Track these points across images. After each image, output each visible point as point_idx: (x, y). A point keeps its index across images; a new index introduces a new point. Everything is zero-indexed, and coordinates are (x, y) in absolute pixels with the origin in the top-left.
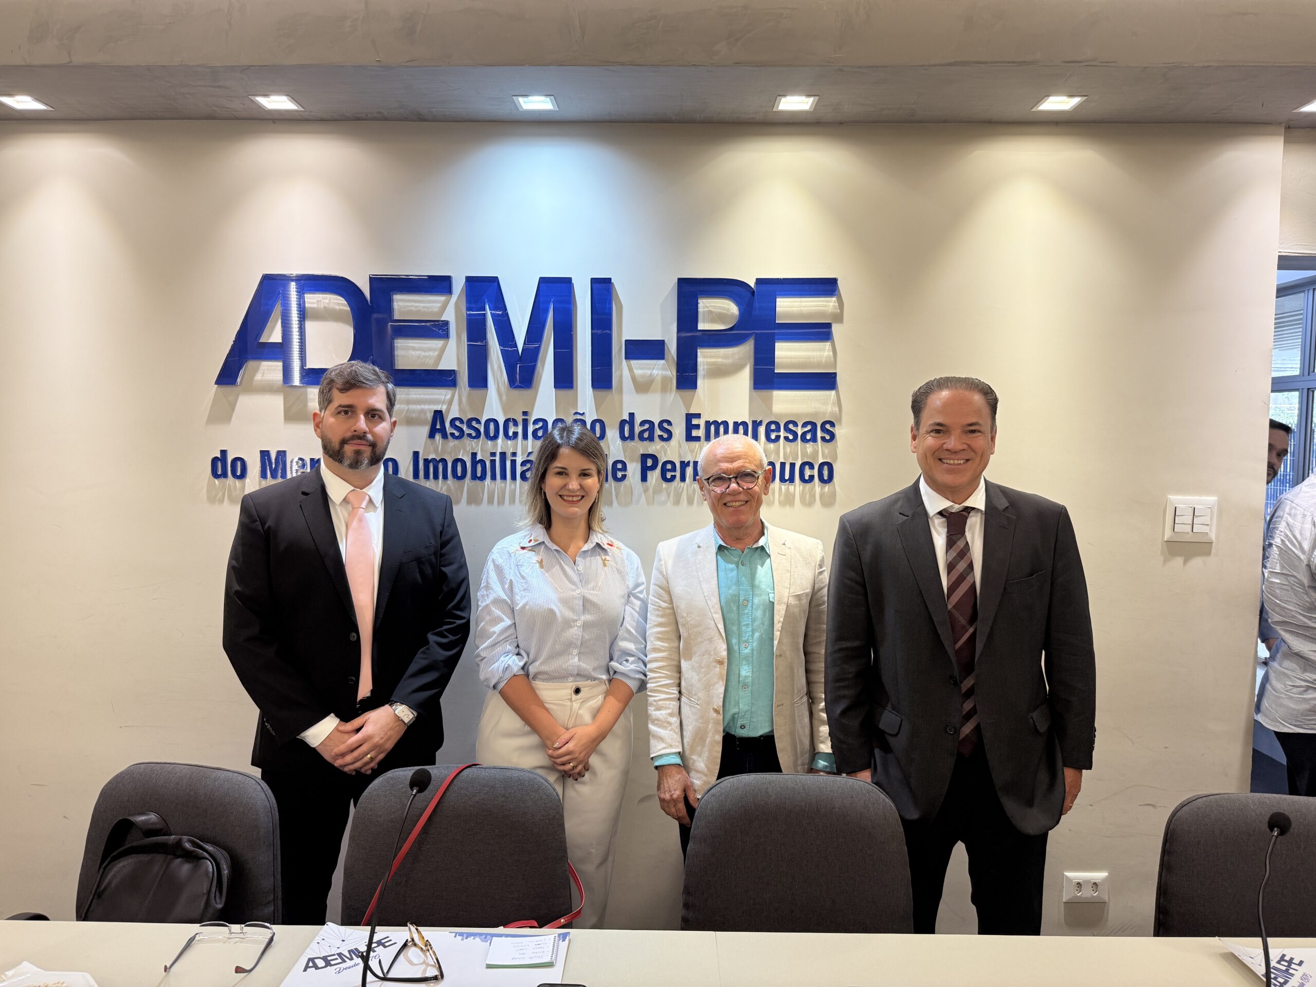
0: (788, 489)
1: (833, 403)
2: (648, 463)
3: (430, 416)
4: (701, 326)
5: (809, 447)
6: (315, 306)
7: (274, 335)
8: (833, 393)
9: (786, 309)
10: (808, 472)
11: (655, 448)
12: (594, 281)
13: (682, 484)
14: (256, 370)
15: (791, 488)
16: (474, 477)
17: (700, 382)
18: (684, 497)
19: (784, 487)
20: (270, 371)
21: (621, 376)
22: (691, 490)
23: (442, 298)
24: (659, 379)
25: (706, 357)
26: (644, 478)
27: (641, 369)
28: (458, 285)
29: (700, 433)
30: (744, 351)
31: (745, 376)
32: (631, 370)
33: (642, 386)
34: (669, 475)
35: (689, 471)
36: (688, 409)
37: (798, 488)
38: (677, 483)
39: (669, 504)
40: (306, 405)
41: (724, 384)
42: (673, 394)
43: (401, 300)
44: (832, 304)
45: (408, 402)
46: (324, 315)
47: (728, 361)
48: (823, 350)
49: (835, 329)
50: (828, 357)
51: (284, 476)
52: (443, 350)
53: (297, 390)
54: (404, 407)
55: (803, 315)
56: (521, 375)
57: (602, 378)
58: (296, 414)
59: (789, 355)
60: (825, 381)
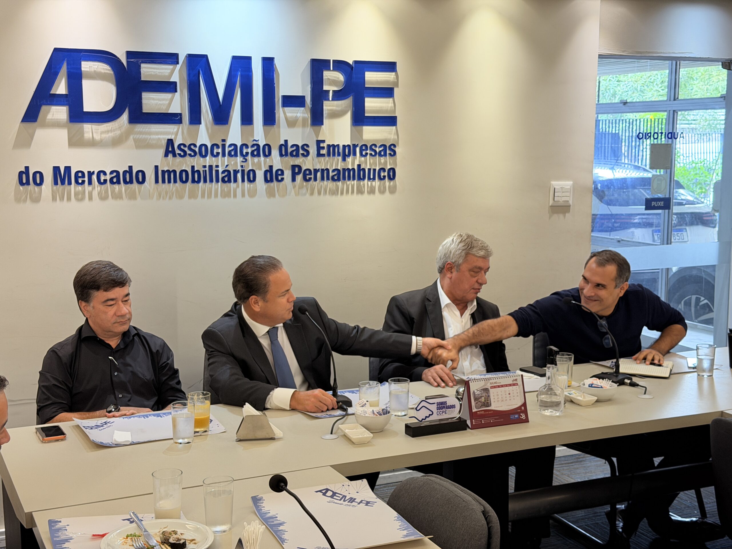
0: (372, 184)
1: (394, 133)
3: (164, 143)
4: (325, 88)
5: (383, 159)
6: (88, 70)
7: (61, 88)
8: (394, 127)
9: (370, 79)
10: (382, 174)
11: (298, 161)
12: (264, 59)
13: (315, 183)
14: (49, 112)
15: (374, 183)
16: (193, 181)
17: (325, 121)
18: (316, 191)
19: (369, 183)
20: (59, 112)
21: (279, 117)
22: (319, 187)
23: (171, 67)
24: (301, 119)
25: (329, 106)
26: (294, 179)
27: (291, 113)
28: (182, 58)
29: (325, 151)
31: (348, 118)
32: (284, 113)
33: (291, 123)
34: (308, 177)
35: (319, 174)
36: (317, 137)
37: (377, 183)
38: (312, 182)
39: (308, 195)
40: (83, 136)
41: (337, 122)
42: (309, 129)
43: (145, 68)
44: (393, 76)
45: (150, 133)
46: (95, 76)
47: (339, 109)
48: (388, 103)
49: (396, 90)
50: (391, 107)
51: (70, 183)
52: (171, 100)
53: (77, 126)
54: (148, 137)
55: (377, 82)
56: (221, 116)
57: (269, 118)
58: (76, 142)
59: (372, 105)
60: (391, 121)
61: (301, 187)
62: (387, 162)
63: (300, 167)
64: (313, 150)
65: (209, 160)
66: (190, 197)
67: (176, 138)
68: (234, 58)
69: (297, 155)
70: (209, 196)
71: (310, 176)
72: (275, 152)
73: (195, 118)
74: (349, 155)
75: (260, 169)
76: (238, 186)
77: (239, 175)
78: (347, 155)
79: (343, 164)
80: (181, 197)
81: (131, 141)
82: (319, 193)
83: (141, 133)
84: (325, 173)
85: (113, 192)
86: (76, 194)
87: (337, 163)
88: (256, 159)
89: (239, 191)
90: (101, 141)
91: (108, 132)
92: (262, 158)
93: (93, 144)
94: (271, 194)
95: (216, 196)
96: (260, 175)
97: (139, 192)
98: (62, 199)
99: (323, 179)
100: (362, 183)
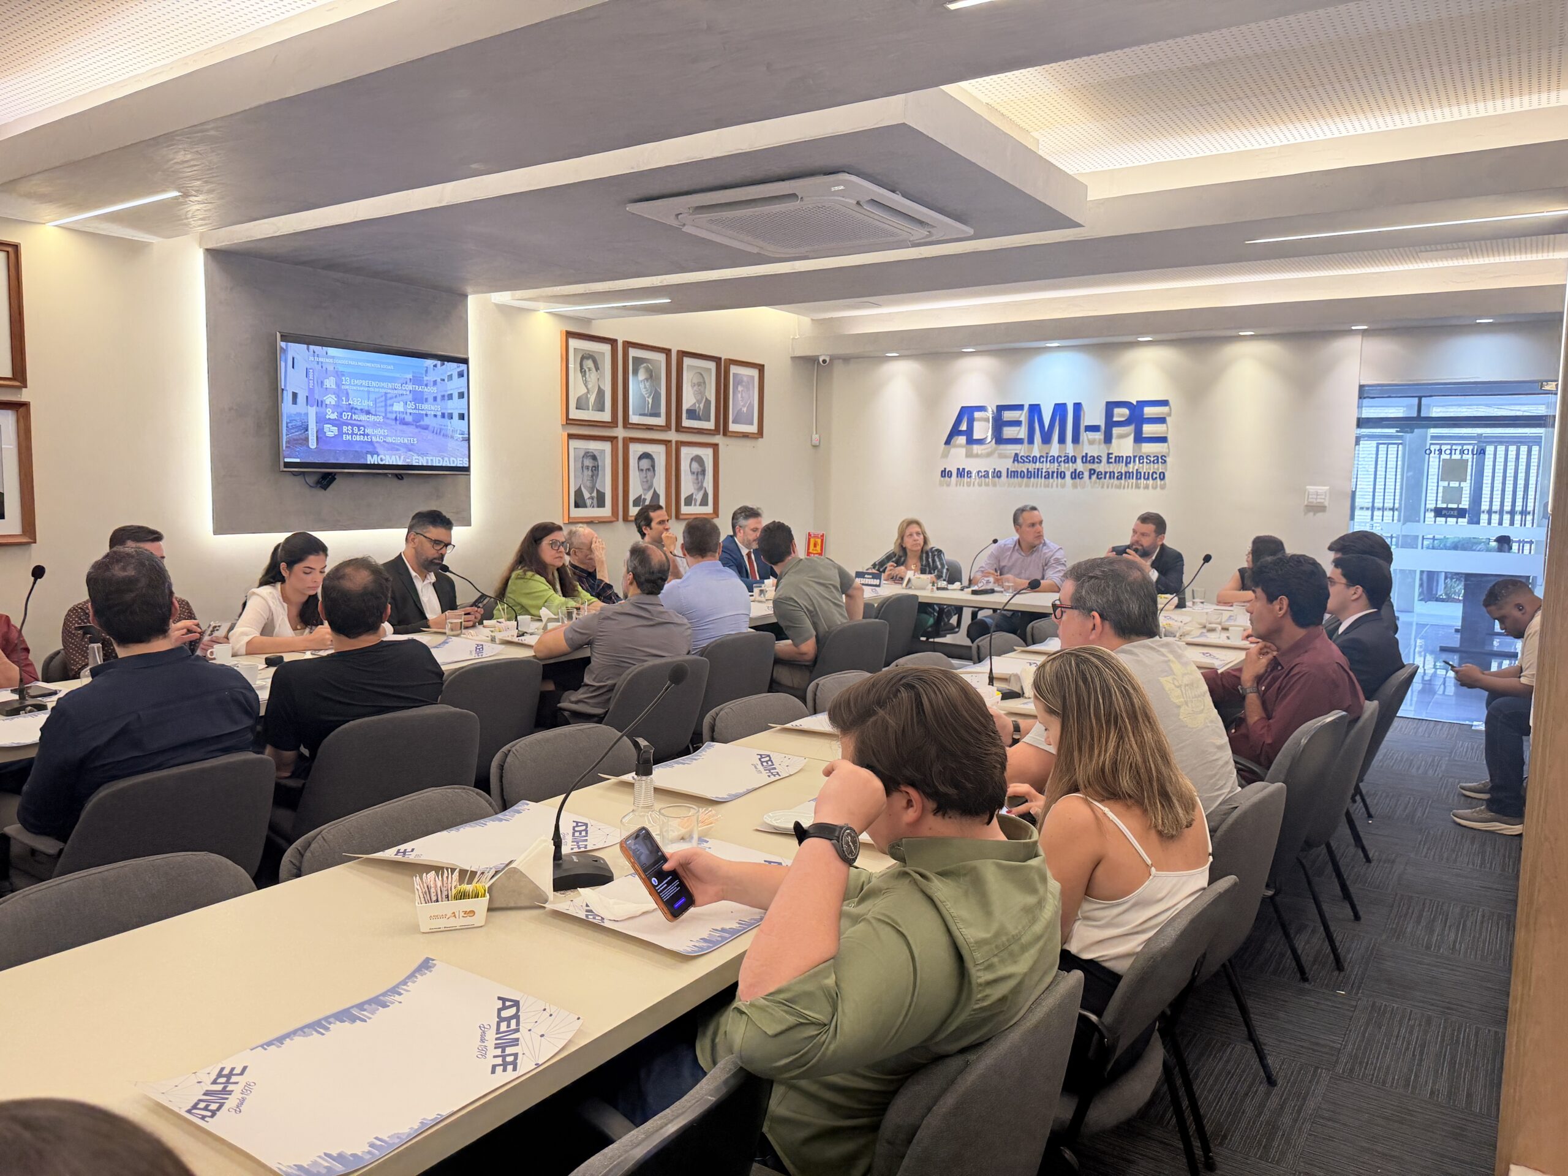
0: (1146, 483)
1: (1166, 448)
2: (1092, 472)
3: (1013, 455)
4: (1115, 419)
5: (1156, 466)
6: (977, 416)
7: (964, 427)
8: (1166, 444)
10: (1155, 476)
11: (1095, 466)
12: (1075, 404)
13: (1105, 480)
14: (957, 439)
15: (1148, 482)
16: (1027, 477)
17: (1114, 441)
18: (1106, 486)
19: (1144, 482)
20: (962, 440)
21: (1083, 439)
22: (1108, 483)
23: (1020, 412)
24: (1098, 440)
25: (1116, 431)
26: (1090, 478)
27: (1092, 436)
28: (1026, 408)
29: (1113, 460)
30: (1130, 429)
33: (1091, 442)
35: (1108, 475)
36: (1109, 451)
37: (1150, 482)
38: (1103, 480)
39: (1100, 488)
40: (973, 452)
41: (1123, 441)
42: (1103, 446)
43: (1005, 413)
44: (1167, 409)
45: (1007, 450)
46: (981, 420)
47: (1125, 432)
48: (1163, 427)
49: (1168, 419)
50: (1165, 430)
51: (964, 477)
52: (1019, 431)
53: (969, 446)
54: (1005, 452)
55: (1155, 414)
56: (1046, 439)
57: (1076, 440)
58: (969, 455)
59: (1148, 429)
60: (1163, 440)
61: (1095, 483)
62: (1160, 468)
63: (1094, 470)
64: (1104, 460)
65: (1038, 465)
66: (1025, 487)
67: (1020, 453)
68: (1056, 405)
69: (1093, 462)
70: (1037, 487)
71: (1102, 476)
72: (1079, 461)
73: (1031, 441)
74: (1130, 463)
75: (1069, 470)
76: (1055, 481)
77: (1055, 475)
78: (1128, 463)
79: (1125, 469)
80: (1020, 486)
81: (996, 455)
82: (1108, 487)
83: (1000, 450)
84: (1112, 475)
85: (985, 482)
86: (967, 483)
87: (1121, 468)
88: (1067, 465)
89: (1055, 483)
90: (981, 454)
91: (984, 449)
92: (1071, 464)
93: (977, 456)
94: (1075, 486)
95: (1040, 487)
96: (1068, 475)
97: (999, 483)
98: (961, 485)
99: (1110, 477)
100: (1139, 482)
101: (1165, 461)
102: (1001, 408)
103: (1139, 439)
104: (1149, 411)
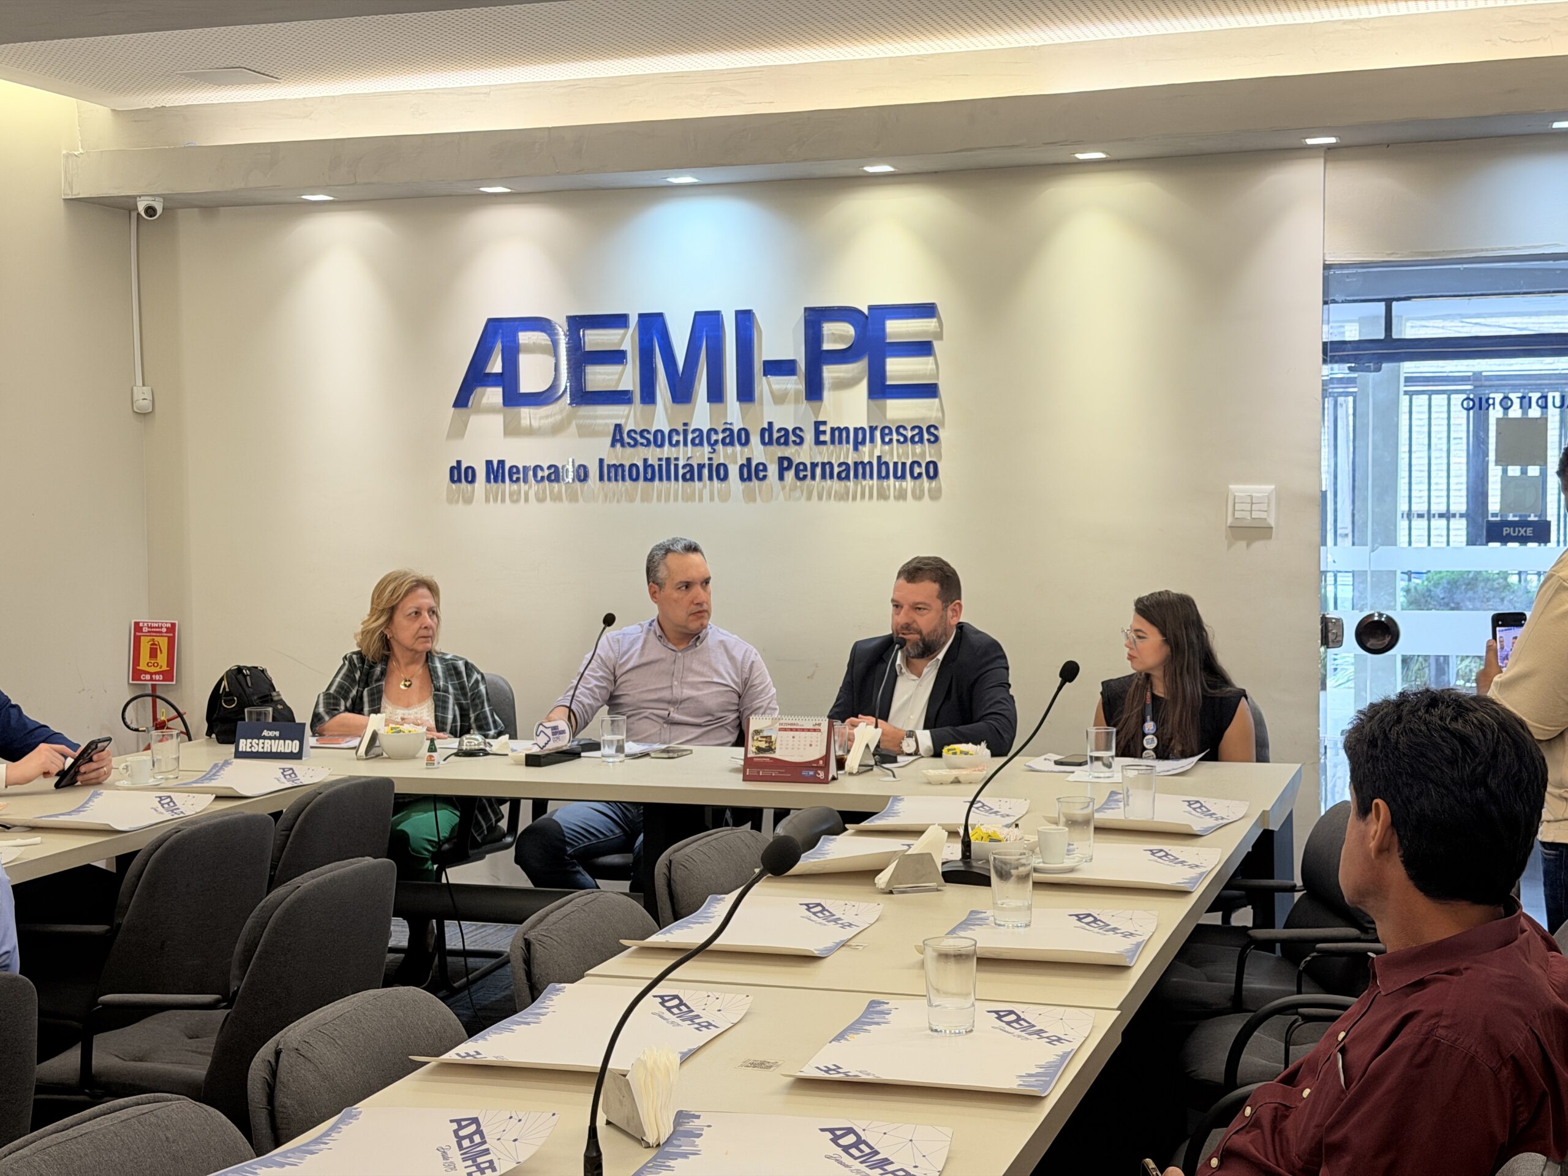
0: (901, 485)
3: (612, 428)
4: (826, 346)
6: (526, 342)
7: (496, 366)
8: (937, 400)
12: (738, 313)
13: (813, 482)
14: (483, 395)
15: (904, 484)
16: (646, 479)
17: (826, 394)
18: (815, 493)
19: (897, 484)
20: (493, 395)
21: (762, 391)
22: (820, 488)
23: (621, 331)
24: (792, 392)
25: (830, 372)
27: (778, 384)
28: (633, 321)
30: (859, 368)
31: (862, 388)
33: (779, 399)
34: (801, 474)
36: (817, 416)
39: (803, 499)
40: (520, 422)
41: (847, 394)
42: (804, 405)
43: (591, 335)
44: (933, 324)
45: (596, 417)
46: (533, 349)
47: (850, 375)
48: (927, 364)
49: (936, 345)
50: (932, 369)
51: (503, 481)
53: (512, 410)
54: (594, 422)
55: (909, 334)
56: (682, 393)
57: (746, 393)
58: (512, 430)
59: (898, 368)
60: (928, 390)
61: (793, 489)
66: (642, 500)
67: (626, 423)
68: (697, 314)
70: (667, 499)
71: (805, 473)
73: (648, 396)
74: (863, 442)
76: (705, 486)
78: (861, 443)
79: (855, 456)
80: (632, 499)
81: (573, 428)
82: (820, 498)
83: (584, 417)
85: (551, 492)
86: (511, 495)
87: (846, 454)
90: (540, 428)
91: (547, 417)
93: (531, 432)
95: (676, 499)
97: (582, 492)
98: (495, 500)
100: (885, 484)
101: (937, 438)
102: (579, 323)
103: (880, 389)
104: (897, 329)
